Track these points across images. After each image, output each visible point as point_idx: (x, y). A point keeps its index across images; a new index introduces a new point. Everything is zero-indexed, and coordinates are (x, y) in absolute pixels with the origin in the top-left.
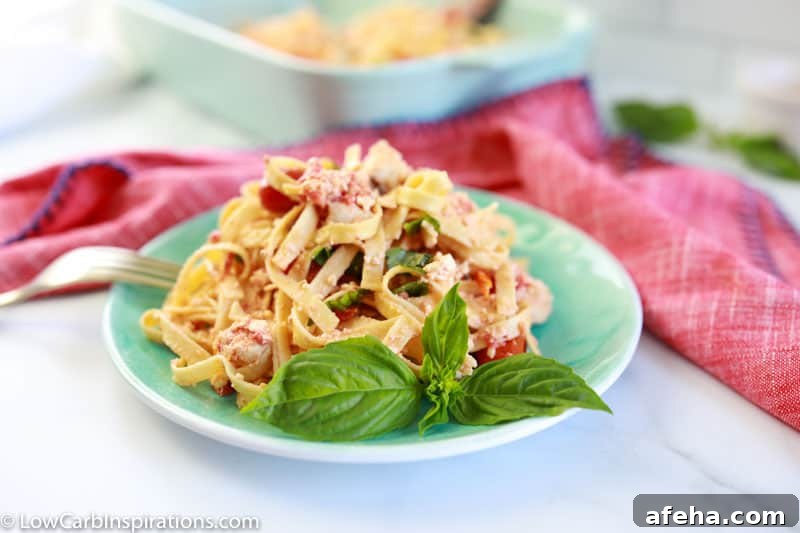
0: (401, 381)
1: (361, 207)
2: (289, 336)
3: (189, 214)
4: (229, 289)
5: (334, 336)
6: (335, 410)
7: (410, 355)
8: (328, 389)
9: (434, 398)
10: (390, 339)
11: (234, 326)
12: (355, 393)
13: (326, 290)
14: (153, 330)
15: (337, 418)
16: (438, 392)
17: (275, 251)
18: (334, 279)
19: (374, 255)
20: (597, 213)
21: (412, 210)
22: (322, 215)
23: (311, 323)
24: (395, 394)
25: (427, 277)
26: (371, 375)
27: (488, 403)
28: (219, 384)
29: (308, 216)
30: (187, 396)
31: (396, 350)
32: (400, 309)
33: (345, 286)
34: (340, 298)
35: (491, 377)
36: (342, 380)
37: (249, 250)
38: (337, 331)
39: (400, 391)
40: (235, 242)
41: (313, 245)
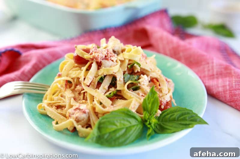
0: (137, 122)
1: (113, 61)
2: (94, 109)
3: (44, 66)
4: (68, 94)
5: (111, 108)
6: (118, 135)
7: (137, 112)
8: (114, 128)
9: (149, 126)
10: (132, 107)
11: (74, 108)
12: (123, 128)
13: (105, 91)
14: (43, 111)
16: (150, 124)
17: (84, 79)
18: (106, 87)
19: (120, 78)
20: (181, 54)
21: (130, 60)
22: (99, 65)
23: (101, 103)
24: (136, 127)
25: (140, 84)
26: (128, 121)
27: (166, 125)
28: (71, 129)
29: (94, 66)
30: (60, 134)
31: (134, 111)
32: (132, 96)
33: (111, 89)
34: (110, 94)
35: (165, 116)
36: (118, 124)
37: (73, 79)
38: (112, 106)
39: (137, 125)
40: (67, 76)
41: (97, 76)
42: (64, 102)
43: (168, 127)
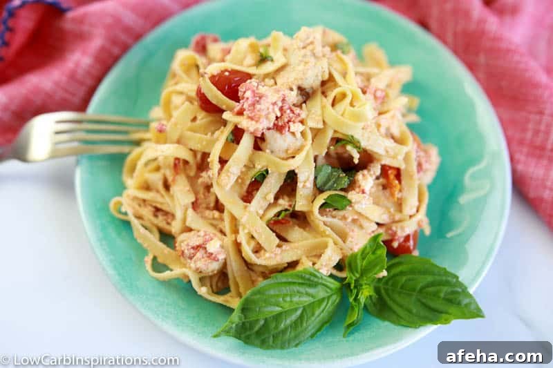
0: (328, 291)
1: (293, 134)
2: (238, 246)
6: (283, 326)
9: (353, 303)
10: (322, 263)
12: (296, 309)
13: (265, 205)
15: (284, 332)
16: (356, 298)
19: (305, 179)
20: (482, 59)
21: (335, 132)
22: (259, 143)
24: (327, 300)
29: (246, 142)
32: (328, 231)
33: (281, 201)
34: (279, 214)
37: (194, 152)
38: (278, 249)
40: (179, 142)
43: (395, 307)
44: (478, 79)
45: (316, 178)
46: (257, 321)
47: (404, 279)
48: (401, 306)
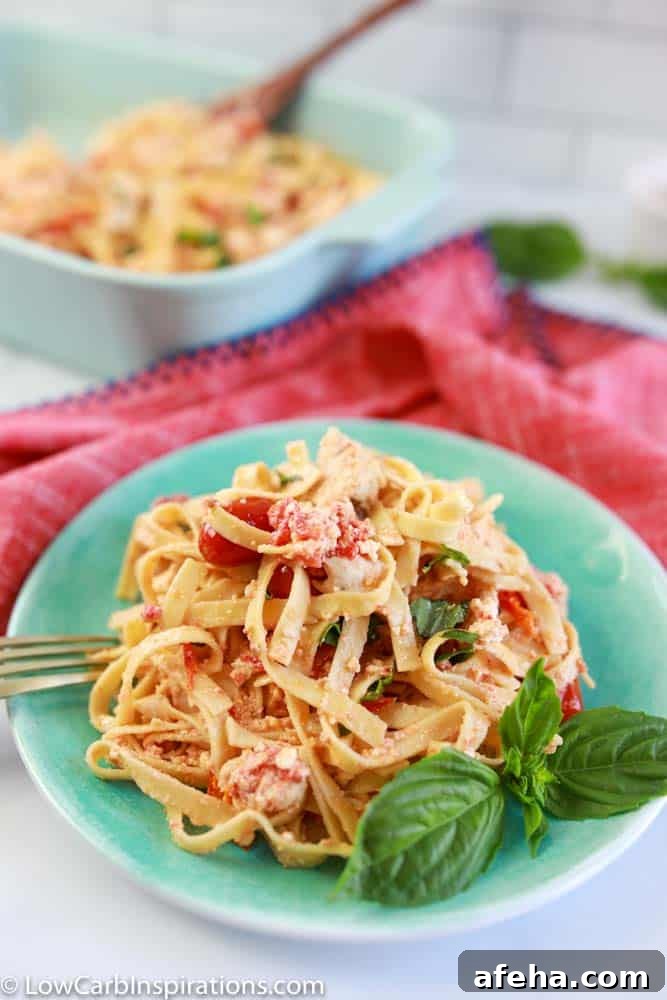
0: (486, 788)
1: (366, 556)
2: (321, 753)
4: (210, 702)
5: (388, 749)
6: (435, 857)
7: (485, 749)
8: (412, 832)
9: (527, 800)
10: (465, 742)
12: (447, 826)
13: (349, 678)
15: (439, 867)
16: (530, 792)
18: (356, 663)
19: (401, 622)
20: (572, 451)
21: (424, 544)
22: (318, 578)
23: (343, 731)
24: (487, 807)
25: (480, 643)
26: (458, 796)
27: (582, 784)
28: (249, 840)
29: (299, 584)
30: (213, 869)
31: (471, 753)
32: (457, 692)
33: (371, 668)
34: (373, 687)
37: (213, 631)
38: (388, 739)
39: (489, 800)
40: (186, 622)
41: (316, 621)
42: (191, 729)
43: (592, 793)
44: (573, 479)
45: (414, 619)
46: (391, 860)
47: (589, 746)
48: (601, 789)
